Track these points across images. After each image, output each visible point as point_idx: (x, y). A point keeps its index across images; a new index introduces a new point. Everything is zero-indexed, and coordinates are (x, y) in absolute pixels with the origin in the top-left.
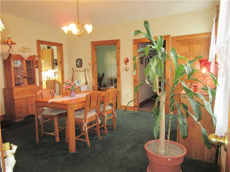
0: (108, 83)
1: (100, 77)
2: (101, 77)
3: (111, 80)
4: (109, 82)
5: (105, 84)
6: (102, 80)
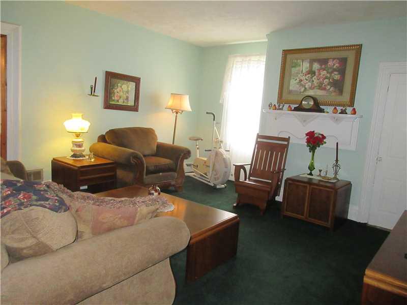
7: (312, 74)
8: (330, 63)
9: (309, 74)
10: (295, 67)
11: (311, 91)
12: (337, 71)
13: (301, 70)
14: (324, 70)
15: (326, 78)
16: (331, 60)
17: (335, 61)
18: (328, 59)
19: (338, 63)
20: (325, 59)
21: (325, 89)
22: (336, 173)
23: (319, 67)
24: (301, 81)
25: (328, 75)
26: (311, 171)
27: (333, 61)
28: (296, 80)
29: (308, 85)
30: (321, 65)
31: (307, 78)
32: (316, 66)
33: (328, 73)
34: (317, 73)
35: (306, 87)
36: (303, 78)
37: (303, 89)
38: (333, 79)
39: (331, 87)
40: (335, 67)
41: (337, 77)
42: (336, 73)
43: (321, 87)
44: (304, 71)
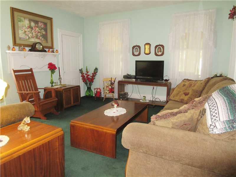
0: (104, 88)
1: (89, 75)
2: (92, 75)
3: (110, 83)
4: (107, 87)
5: (99, 90)
6: (93, 82)
7: (31, 29)
8: (40, 24)
9: (29, 28)
10: (20, 21)
11: (32, 39)
12: (43, 29)
13: (24, 24)
14: (37, 27)
15: (39, 32)
16: (40, 22)
17: (42, 23)
18: (39, 21)
19: (43, 25)
20: (37, 21)
21: (39, 39)
22: (60, 82)
23: (35, 25)
24: (25, 32)
25: (40, 31)
26: (52, 84)
27: (41, 23)
28: (22, 31)
29: (30, 35)
30: (35, 24)
31: (29, 31)
32: (33, 24)
33: (39, 29)
34: (34, 29)
35: (29, 36)
36: (26, 30)
37: (27, 38)
38: (42, 34)
39: (42, 38)
40: (42, 27)
41: (44, 33)
42: (43, 30)
43: (37, 37)
44: (26, 26)
